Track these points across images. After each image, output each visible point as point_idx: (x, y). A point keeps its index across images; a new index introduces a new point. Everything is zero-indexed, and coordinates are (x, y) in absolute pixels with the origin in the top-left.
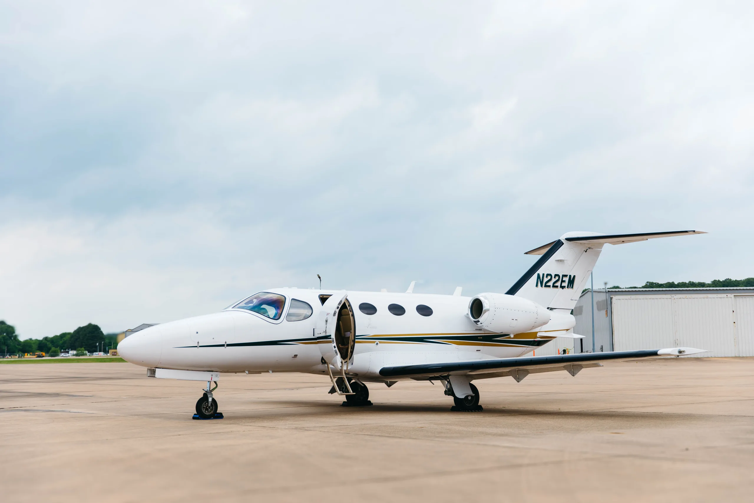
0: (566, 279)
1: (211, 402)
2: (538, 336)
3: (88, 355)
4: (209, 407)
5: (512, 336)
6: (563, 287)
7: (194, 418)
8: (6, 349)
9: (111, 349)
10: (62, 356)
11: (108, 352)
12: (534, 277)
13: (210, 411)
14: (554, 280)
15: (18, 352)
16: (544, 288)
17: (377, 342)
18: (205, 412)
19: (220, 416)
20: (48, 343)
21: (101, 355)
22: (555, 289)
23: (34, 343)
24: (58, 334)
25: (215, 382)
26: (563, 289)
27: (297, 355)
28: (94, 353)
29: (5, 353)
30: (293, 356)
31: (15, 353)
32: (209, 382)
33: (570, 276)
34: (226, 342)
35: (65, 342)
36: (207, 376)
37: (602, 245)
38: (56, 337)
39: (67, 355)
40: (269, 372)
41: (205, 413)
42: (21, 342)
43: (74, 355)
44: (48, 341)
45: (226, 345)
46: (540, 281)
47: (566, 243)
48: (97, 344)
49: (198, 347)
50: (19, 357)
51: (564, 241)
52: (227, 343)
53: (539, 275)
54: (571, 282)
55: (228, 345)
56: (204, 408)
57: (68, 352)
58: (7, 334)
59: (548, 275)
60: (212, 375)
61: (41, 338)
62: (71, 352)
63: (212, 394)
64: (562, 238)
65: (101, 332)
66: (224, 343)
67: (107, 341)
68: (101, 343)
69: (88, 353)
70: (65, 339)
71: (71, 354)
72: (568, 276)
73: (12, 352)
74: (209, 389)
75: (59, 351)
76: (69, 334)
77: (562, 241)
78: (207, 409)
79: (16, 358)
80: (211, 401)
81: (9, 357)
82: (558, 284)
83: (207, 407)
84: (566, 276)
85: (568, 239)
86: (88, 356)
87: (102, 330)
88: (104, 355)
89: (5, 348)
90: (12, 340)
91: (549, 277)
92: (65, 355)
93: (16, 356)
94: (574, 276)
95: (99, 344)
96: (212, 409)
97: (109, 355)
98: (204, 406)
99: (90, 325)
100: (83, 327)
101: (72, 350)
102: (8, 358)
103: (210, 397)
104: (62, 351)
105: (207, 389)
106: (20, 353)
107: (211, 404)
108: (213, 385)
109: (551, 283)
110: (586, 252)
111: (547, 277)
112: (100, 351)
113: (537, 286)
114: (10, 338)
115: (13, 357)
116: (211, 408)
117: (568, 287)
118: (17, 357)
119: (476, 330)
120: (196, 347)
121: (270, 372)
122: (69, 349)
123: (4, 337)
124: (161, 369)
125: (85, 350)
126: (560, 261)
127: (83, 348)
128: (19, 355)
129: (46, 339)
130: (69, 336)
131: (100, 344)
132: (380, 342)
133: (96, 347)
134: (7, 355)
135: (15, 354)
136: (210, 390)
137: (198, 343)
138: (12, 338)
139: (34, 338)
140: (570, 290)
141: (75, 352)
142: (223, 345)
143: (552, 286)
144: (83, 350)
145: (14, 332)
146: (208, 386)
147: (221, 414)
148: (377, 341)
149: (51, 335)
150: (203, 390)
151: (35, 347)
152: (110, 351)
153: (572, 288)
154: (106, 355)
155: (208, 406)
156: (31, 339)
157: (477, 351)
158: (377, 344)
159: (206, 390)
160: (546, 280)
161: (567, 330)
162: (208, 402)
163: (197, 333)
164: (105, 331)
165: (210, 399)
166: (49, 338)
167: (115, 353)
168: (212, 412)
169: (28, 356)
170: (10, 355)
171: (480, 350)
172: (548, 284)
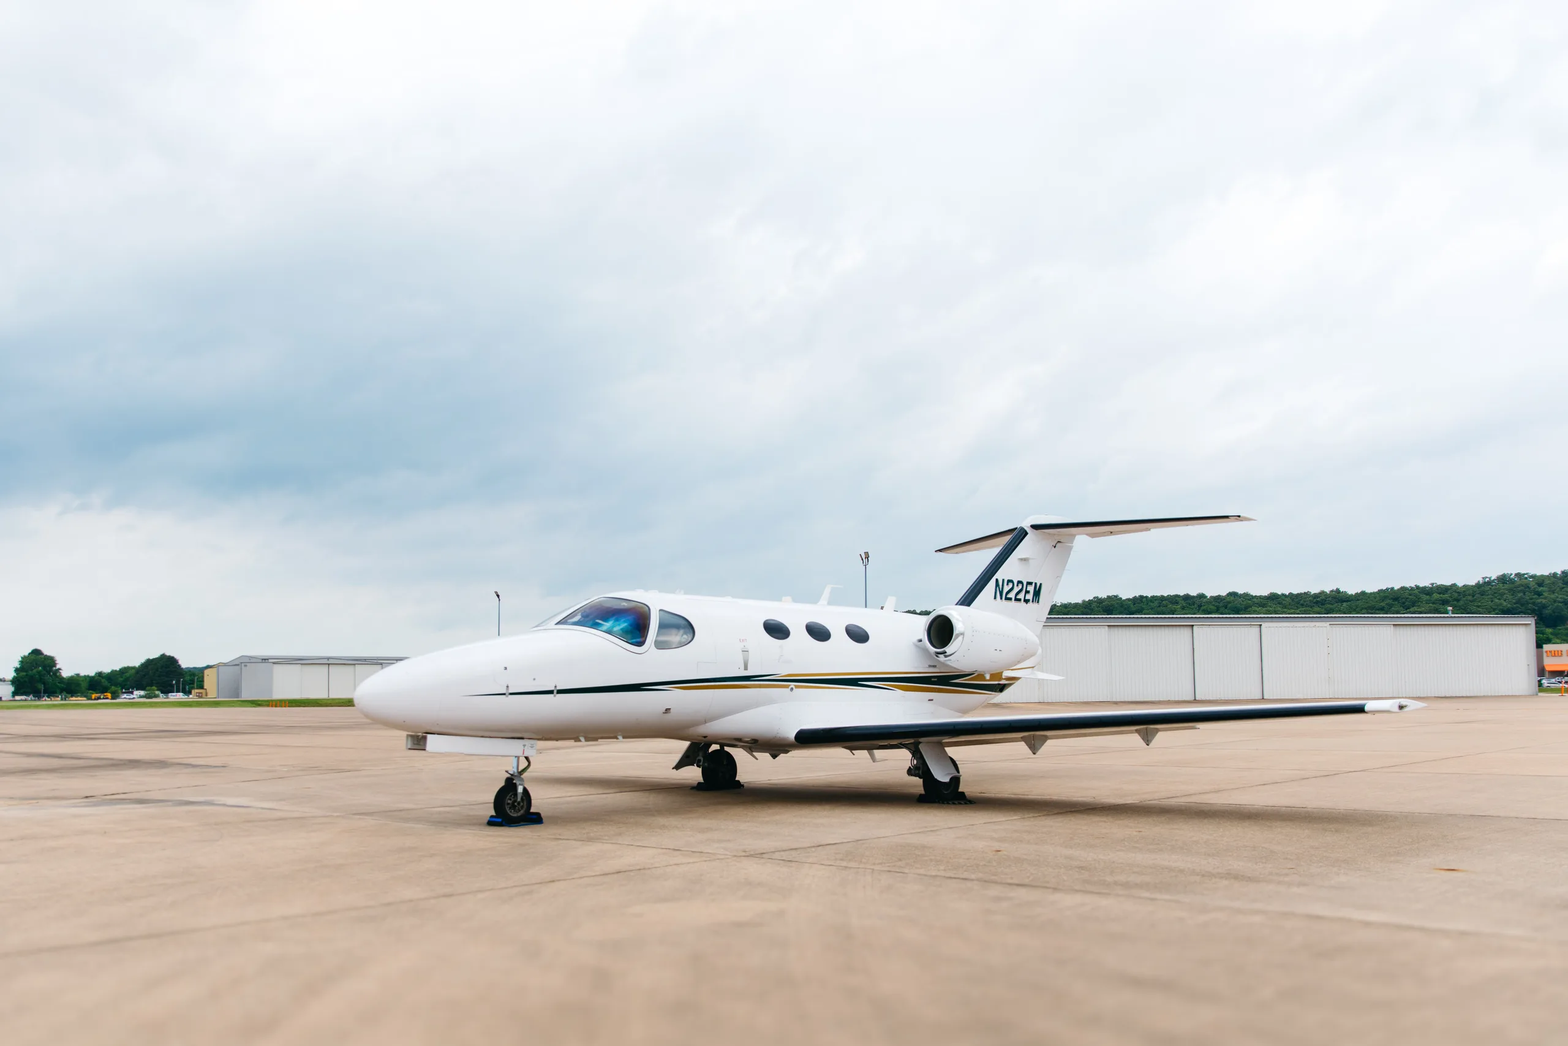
0: (1031, 589)
1: (521, 794)
2: (1003, 677)
3: (161, 696)
4: (519, 803)
5: (988, 677)
6: (1027, 601)
7: (491, 823)
8: (43, 688)
9: (193, 688)
10: (124, 698)
11: (190, 693)
12: (991, 584)
13: (518, 809)
14: (1016, 589)
15: (61, 693)
16: (1004, 602)
17: (791, 687)
18: (511, 812)
19: (536, 819)
20: (103, 680)
21: (179, 696)
22: (1018, 603)
23: (83, 681)
24: (117, 668)
25: (527, 758)
26: (1027, 603)
27: (670, 709)
28: (170, 694)
29: (41, 693)
30: (664, 711)
31: (56, 693)
32: (516, 757)
33: (1036, 584)
34: (556, 687)
35: (127, 679)
36: (515, 748)
37: (1074, 536)
38: (113, 672)
39: (132, 696)
40: (617, 739)
41: (510, 814)
42: (63, 678)
43: (141, 697)
44: (103, 677)
45: (555, 692)
46: (1001, 593)
47: (1032, 535)
48: (174, 682)
49: (507, 694)
50: (62, 699)
51: (1028, 530)
52: (558, 688)
53: (997, 580)
54: (1037, 593)
55: (560, 692)
56: (508, 804)
57: (132, 693)
58: (44, 667)
59: (1009, 581)
60: (524, 746)
61: (92, 674)
62: (137, 693)
63: (522, 780)
64: (1026, 525)
65: (179, 666)
66: (552, 688)
67: (188, 678)
68: (180, 681)
69: (162, 693)
70: (127, 675)
71: (137, 695)
72: (1033, 584)
73: (51, 692)
74: (516, 771)
75: (120, 691)
76: (134, 668)
77: (1026, 528)
78: (513, 807)
79: (57, 701)
80: (522, 791)
81: (47, 699)
82: (1021, 596)
83: (516, 804)
84: (1029, 583)
85: (1035, 527)
86: (162, 698)
87: (180, 662)
88: (183, 697)
89: (41, 687)
90: (50, 676)
91: (1011, 585)
92: (128, 697)
93: (58, 697)
94: (1041, 584)
95: (176, 682)
96: (522, 807)
97: (192, 697)
98: (509, 801)
99: (163, 656)
100: (154, 660)
101: (137, 690)
102: (45, 700)
103: (520, 785)
104: (124, 691)
105: (513, 770)
106: (64, 693)
107: (522, 798)
108: (523, 764)
109: (1012, 595)
110: (1055, 547)
111: (1007, 584)
112: (178, 691)
113: (995, 598)
114: (49, 673)
115: (53, 699)
116: (522, 804)
117: (1033, 602)
118: (59, 699)
119: (930, 666)
120: (504, 694)
121: (620, 738)
122: (133, 689)
123: (39, 672)
124: (436, 735)
125: (157, 690)
126: (1024, 560)
127: (154, 688)
128: (62, 697)
129: (100, 674)
130: (133, 671)
131: (178, 683)
132: (797, 687)
133: (172, 686)
134: (44, 696)
135: (57, 695)
136: (519, 770)
137: (508, 687)
138: (52, 674)
139: (82, 674)
140: (1035, 605)
141: (142, 693)
142: (550, 692)
143: (1013, 599)
144: (154, 690)
145: (55, 665)
146: (515, 765)
147: (538, 815)
148: (793, 684)
149: (107, 670)
150: (507, 772)
151: (84, 685)
152: (193, 691)
153: (1038, 602)
154: (186, 697)
155: (515, 801)
156: (78, 675)
157: (929, 700)
158: (792, 689)
159: (512, 773)
160: (1006, 589)
161: (1033, 667)
162: (516, 794)
163: (506, 668)
164: (185, 663)
165: (520, 789)
166: (105, 673)
167: (200, 695)
168: (522, 812)
169: (74, 700)
170: (48, 697)
171: (932, 700)
172: (1009, 596)
